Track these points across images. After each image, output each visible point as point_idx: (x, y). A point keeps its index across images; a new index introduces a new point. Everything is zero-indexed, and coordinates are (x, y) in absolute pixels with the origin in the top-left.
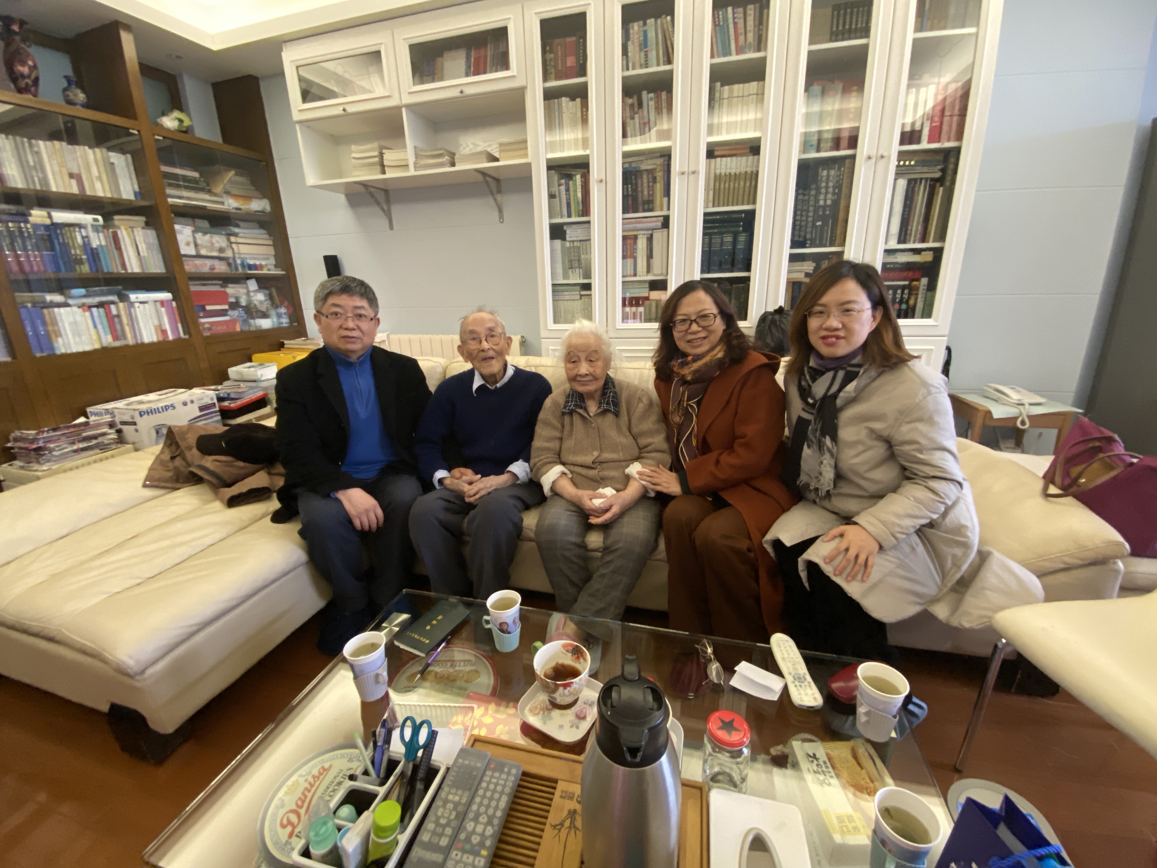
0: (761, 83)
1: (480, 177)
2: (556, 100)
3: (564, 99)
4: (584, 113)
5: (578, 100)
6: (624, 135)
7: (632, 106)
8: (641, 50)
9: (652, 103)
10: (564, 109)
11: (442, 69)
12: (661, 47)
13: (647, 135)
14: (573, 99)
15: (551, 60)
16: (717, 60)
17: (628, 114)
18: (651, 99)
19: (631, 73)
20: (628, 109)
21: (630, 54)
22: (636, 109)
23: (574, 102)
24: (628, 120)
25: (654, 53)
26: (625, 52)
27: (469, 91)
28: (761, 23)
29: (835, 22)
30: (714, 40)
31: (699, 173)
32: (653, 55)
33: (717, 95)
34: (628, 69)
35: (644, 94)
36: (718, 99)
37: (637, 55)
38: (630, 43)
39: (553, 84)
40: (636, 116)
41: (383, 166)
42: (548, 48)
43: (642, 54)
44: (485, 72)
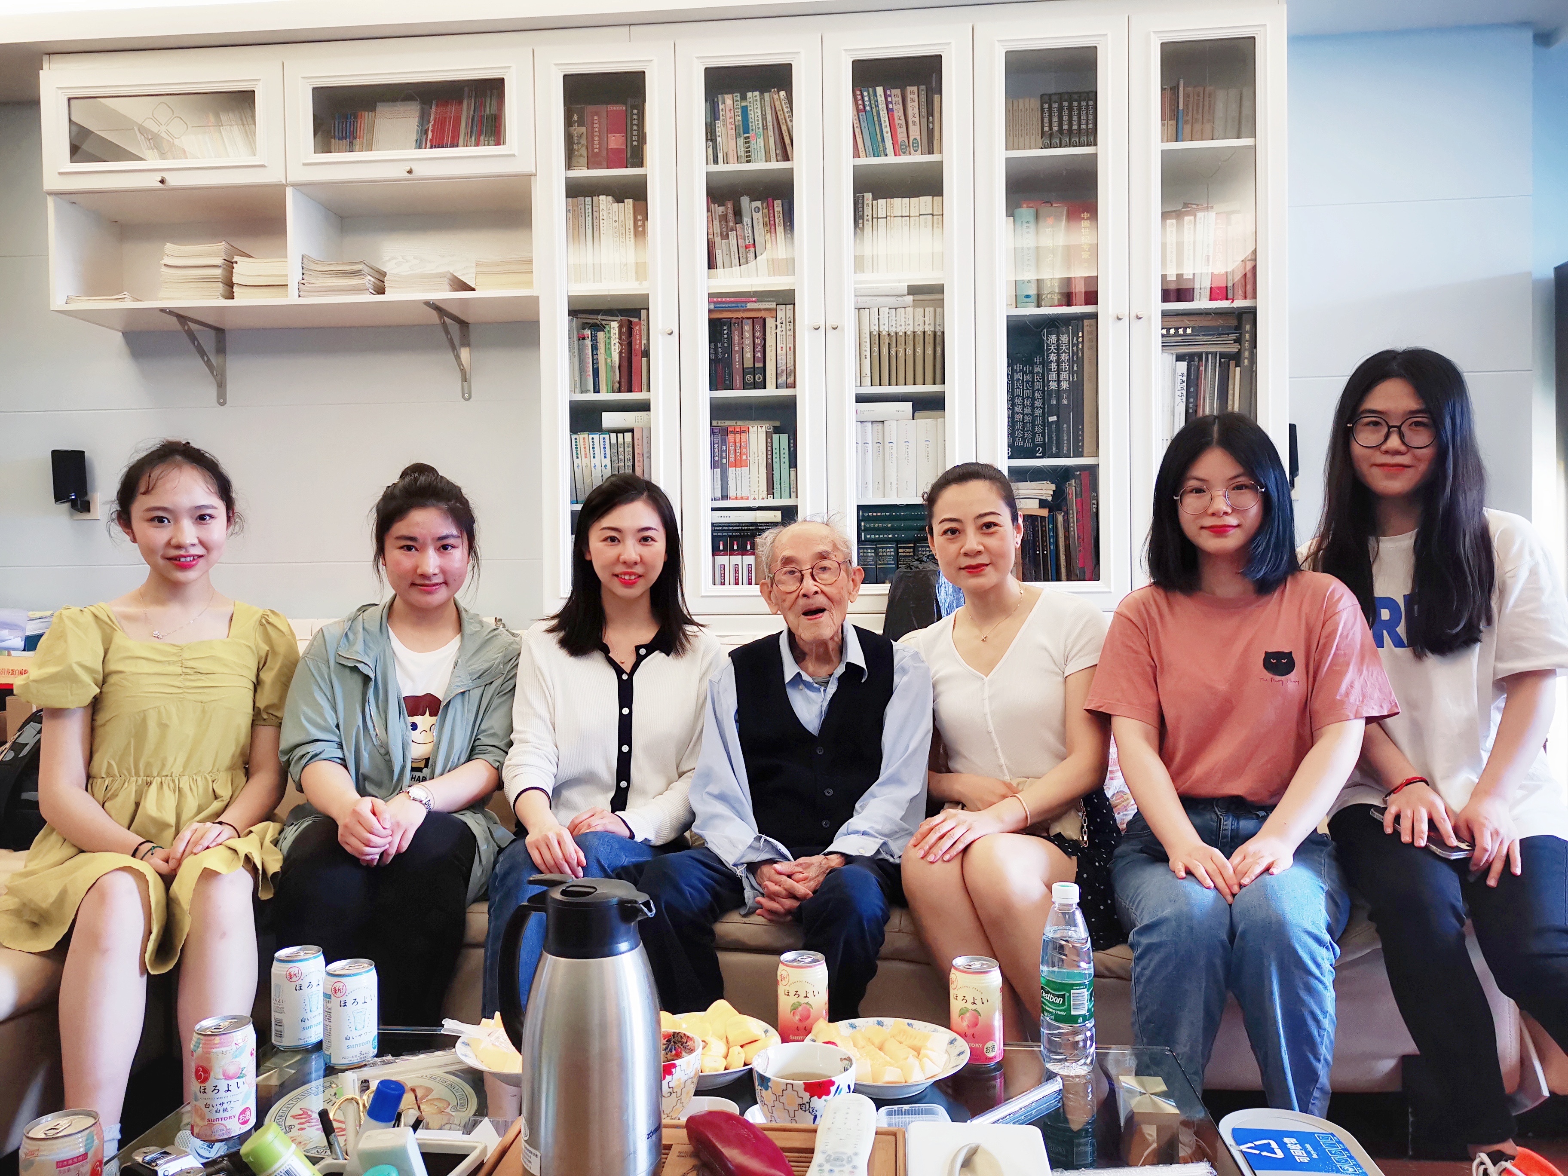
0: (937, 199)
1: (434, 316)
2: (588, 199)
3: (602, 197)
4: (640, 223)
5: (629, 202)
6: (712, 264)
7: (724, 218)
8: (737, 136)
9: (758, 216)
10: (604, 214)
11: (372, 131)
12: (771, 133)
13: (752, 263)
14: (619, 200)
15: (580, 136)
16: (864, 161)
17: (717, 229)
18: (757, 210)
19: (721, 167)
20: (716, 223)
21: (719, 139)
22: (731, 224)
23: (621, 205)
24: (718, 239)
25: (761, 142)
26: (711, 135)
27: (422, 171)
28: (930, 113)
29: (1046, 120)
30: (857, 131)
31: (843, 330)
32: (758, 144)
33: (868, 211)
34: (716, 161)
35: (745, 201)
36: (870, 218)
37: (732, 143)
38: (719, 124)
39: (582, 173)
40: (732, 235)
41: (229, 285)
42: (575, 118)
43: (741, 141)
44: (454, 145)
